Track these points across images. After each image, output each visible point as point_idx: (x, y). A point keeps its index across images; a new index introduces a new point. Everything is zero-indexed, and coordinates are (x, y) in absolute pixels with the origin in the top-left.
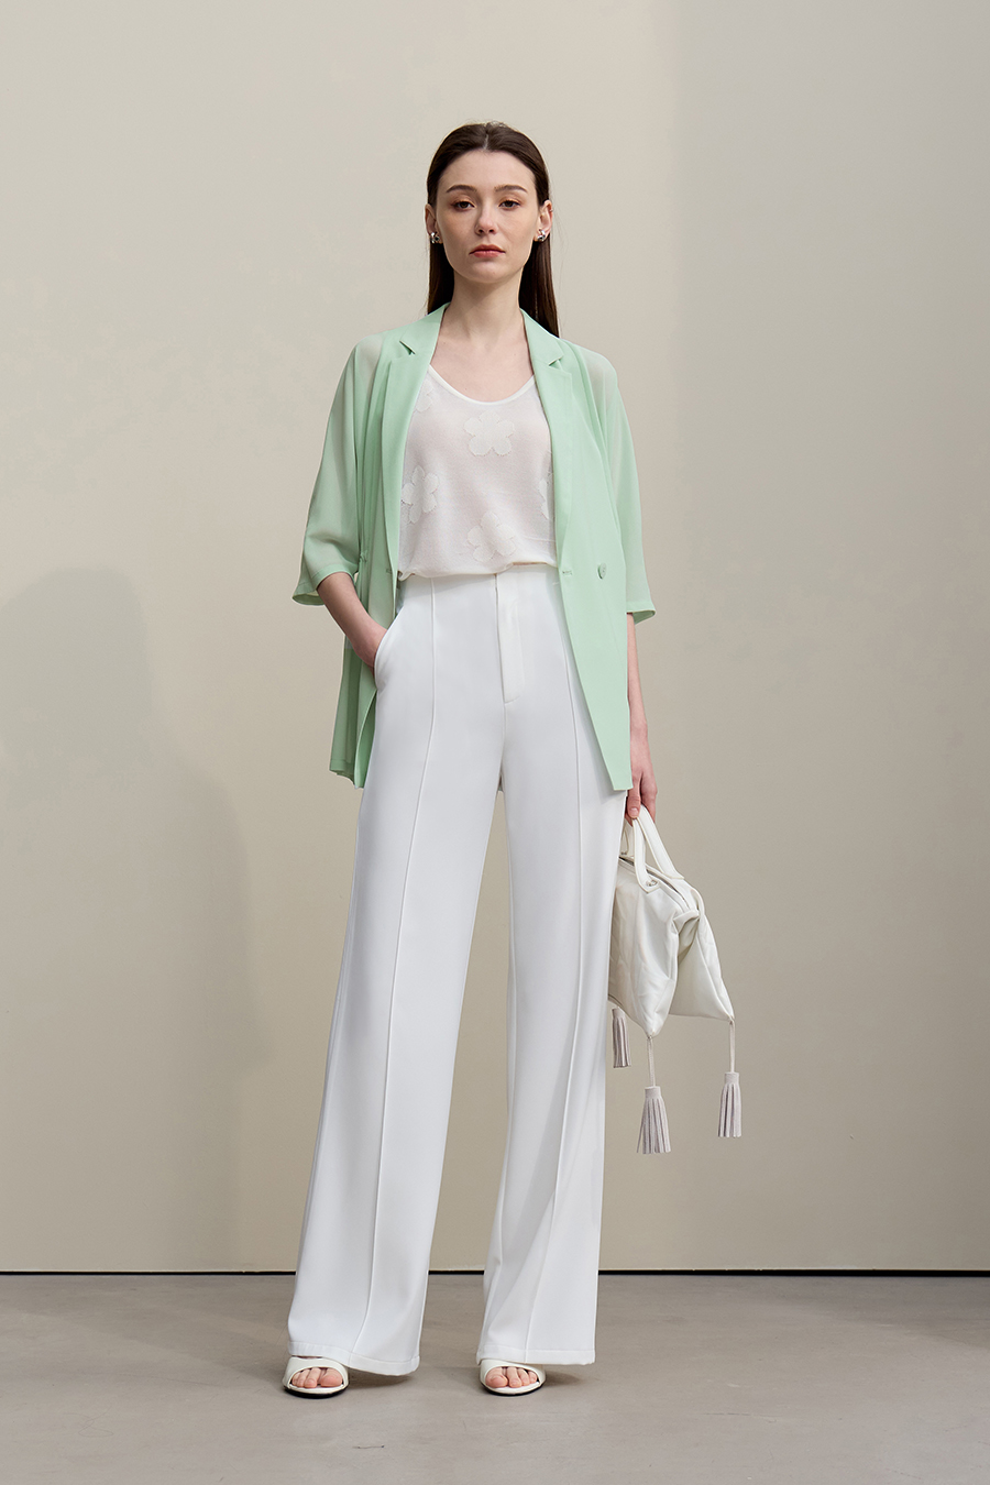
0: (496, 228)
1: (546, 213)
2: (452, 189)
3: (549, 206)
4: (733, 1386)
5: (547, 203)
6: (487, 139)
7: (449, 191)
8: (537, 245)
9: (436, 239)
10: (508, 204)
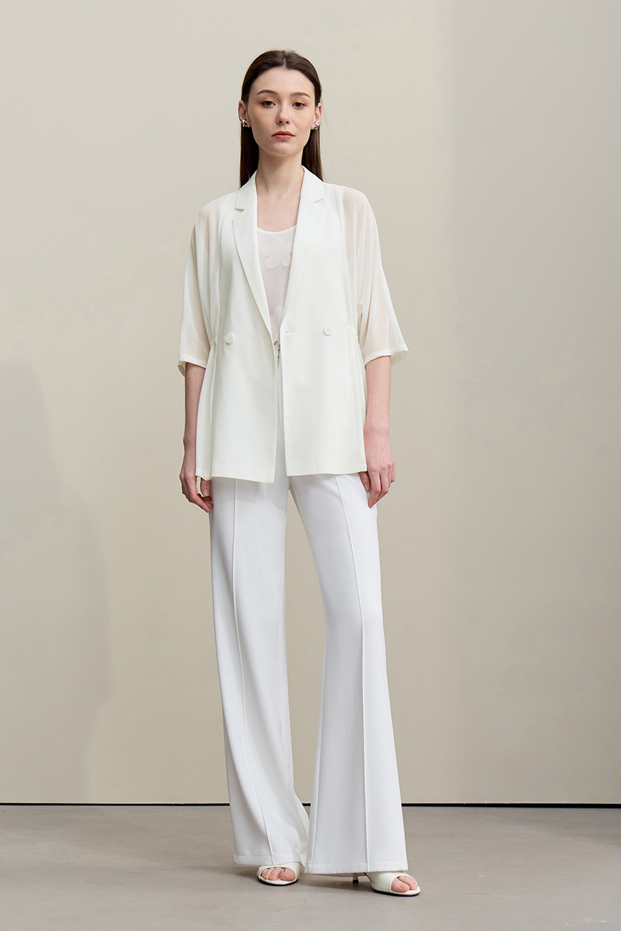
0: (290, 121)
1: (318, 112)
2: (261, 92)
3: (320, 108)
4: (481, 876)
5: (319, 104)
6: (285, 61)
7: (259, 94)
8: (312, 132)
9: (246, 124)
10: (298, 105)
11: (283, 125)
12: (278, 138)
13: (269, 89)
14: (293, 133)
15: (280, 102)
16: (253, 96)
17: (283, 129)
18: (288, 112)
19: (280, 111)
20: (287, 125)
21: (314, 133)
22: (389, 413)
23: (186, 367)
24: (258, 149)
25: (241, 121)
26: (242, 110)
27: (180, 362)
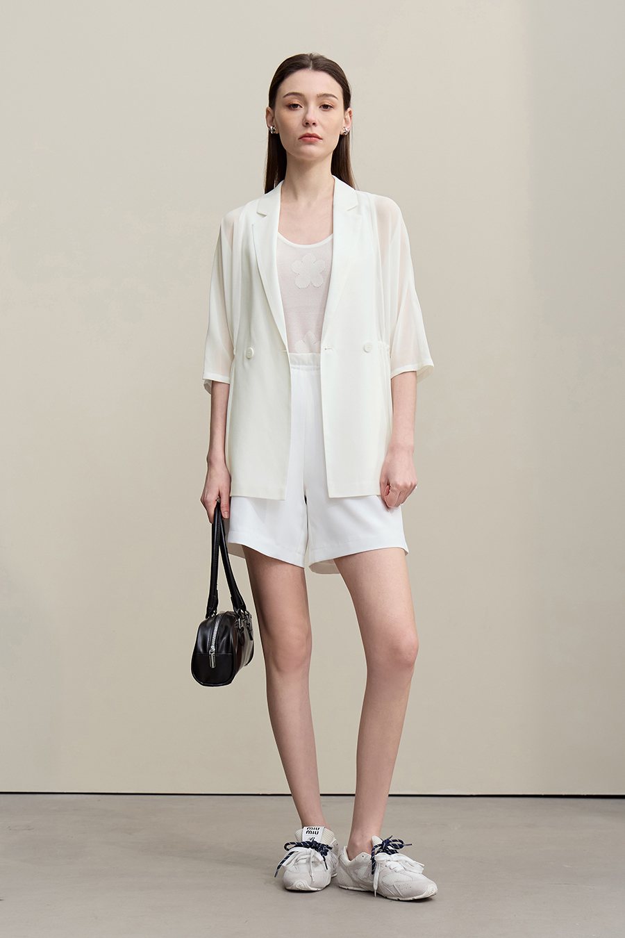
0: (317, 123)
1: (348, 117)
2: (287, 95)
3: (350, 112)
5: (349, 109)
6: (311, 64)
7: (285, 97)
8: (342, 137)
9: (274, 130)
10: (325, 107)
11: (310, 126)
12: (304, 140)
13: (295, 91)
14: (320, 136)
15: (306, 103)
16: (279, 100)
17: (309, 131)
18: (314, 113)
19: (307, 112)
20: (313, 127)
21: (343, 138)
22: (414, 430)
23: (212, 386)
24: (286, 155)
25: (269, 128)
26: (270, 117)
27: (206, 380)
